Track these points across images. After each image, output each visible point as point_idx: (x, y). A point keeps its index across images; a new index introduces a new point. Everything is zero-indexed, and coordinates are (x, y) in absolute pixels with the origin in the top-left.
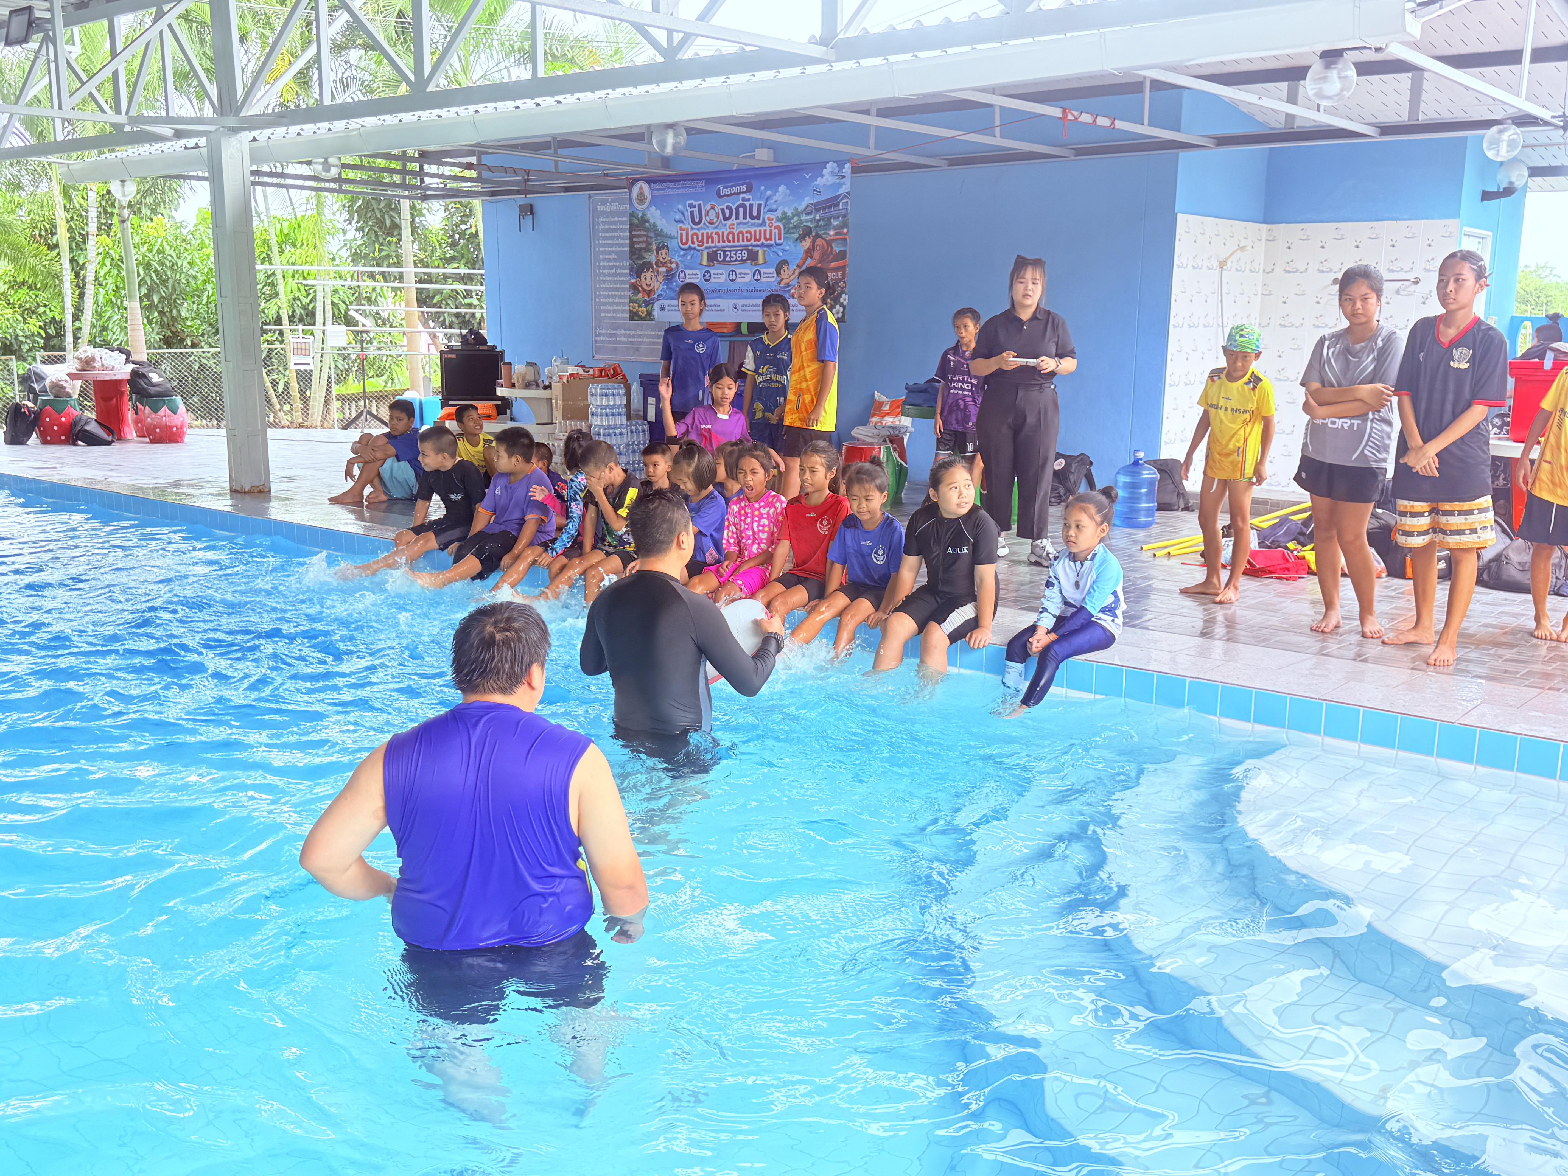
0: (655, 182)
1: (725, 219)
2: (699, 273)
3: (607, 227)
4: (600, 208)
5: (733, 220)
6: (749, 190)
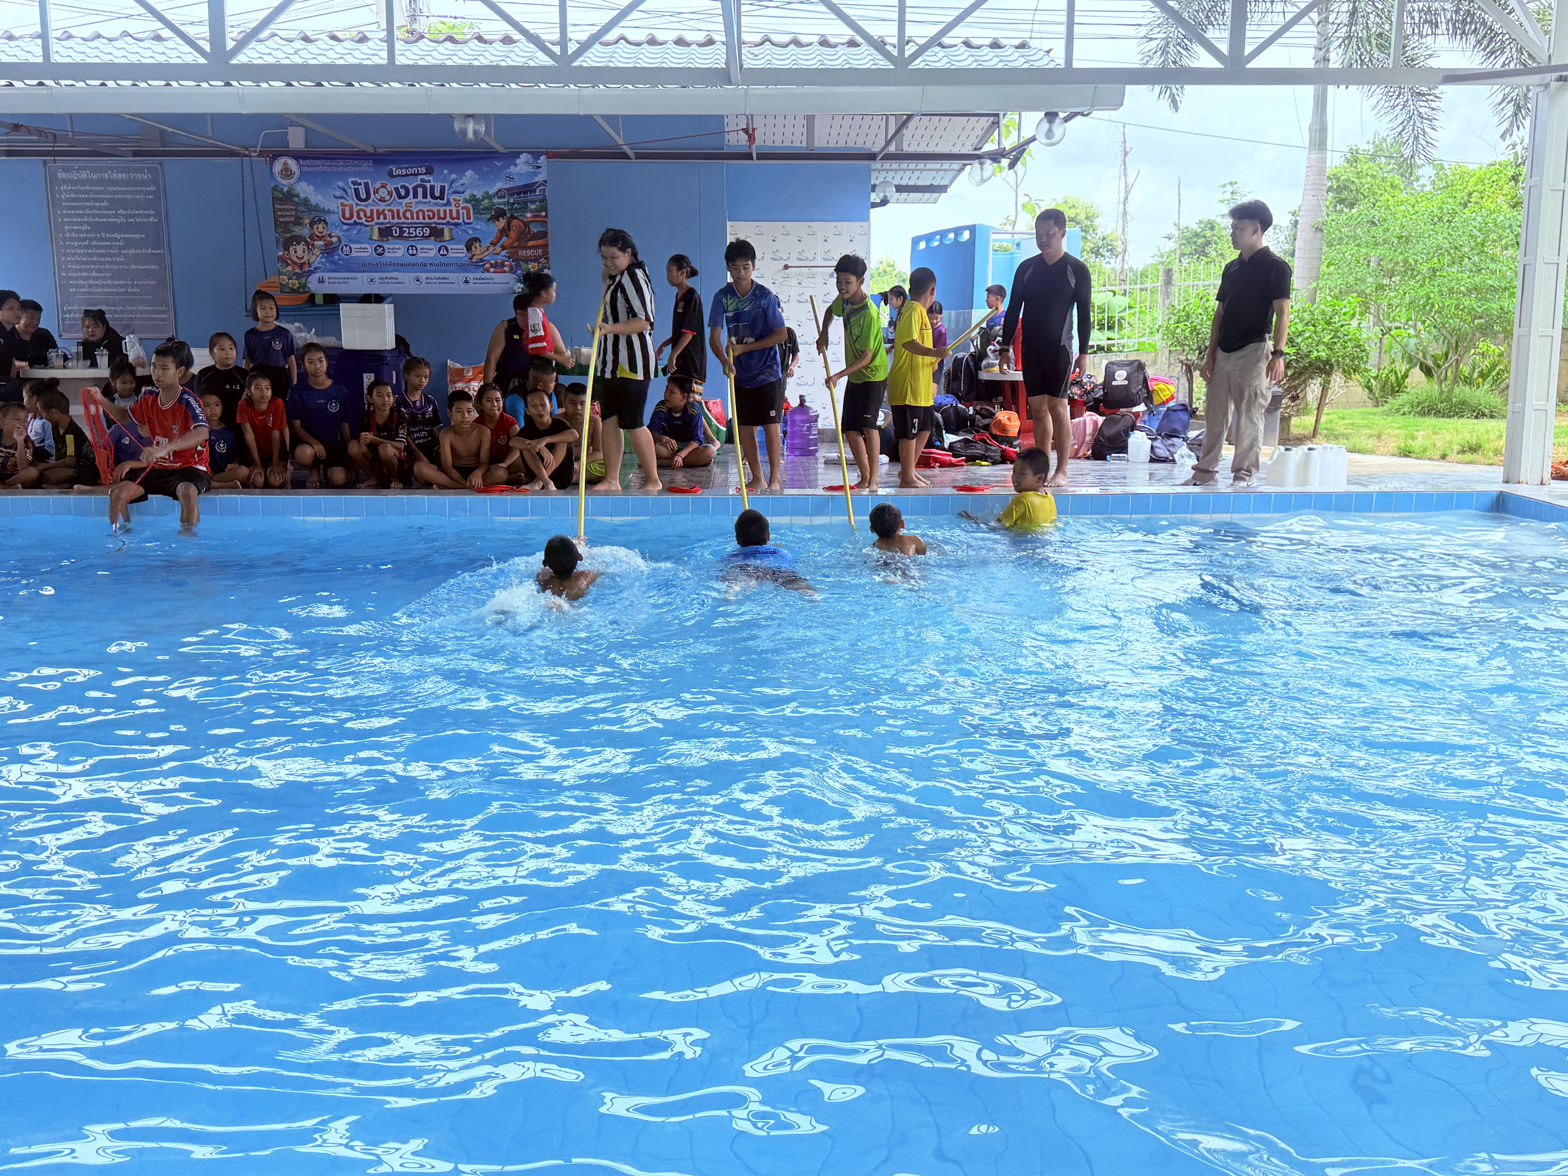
0: (305, 158)
1: (401, 197)
2: (370, 248)
3: (73, 196)
4: (63, 176)
5: (410, 199)
6: (429, 172)
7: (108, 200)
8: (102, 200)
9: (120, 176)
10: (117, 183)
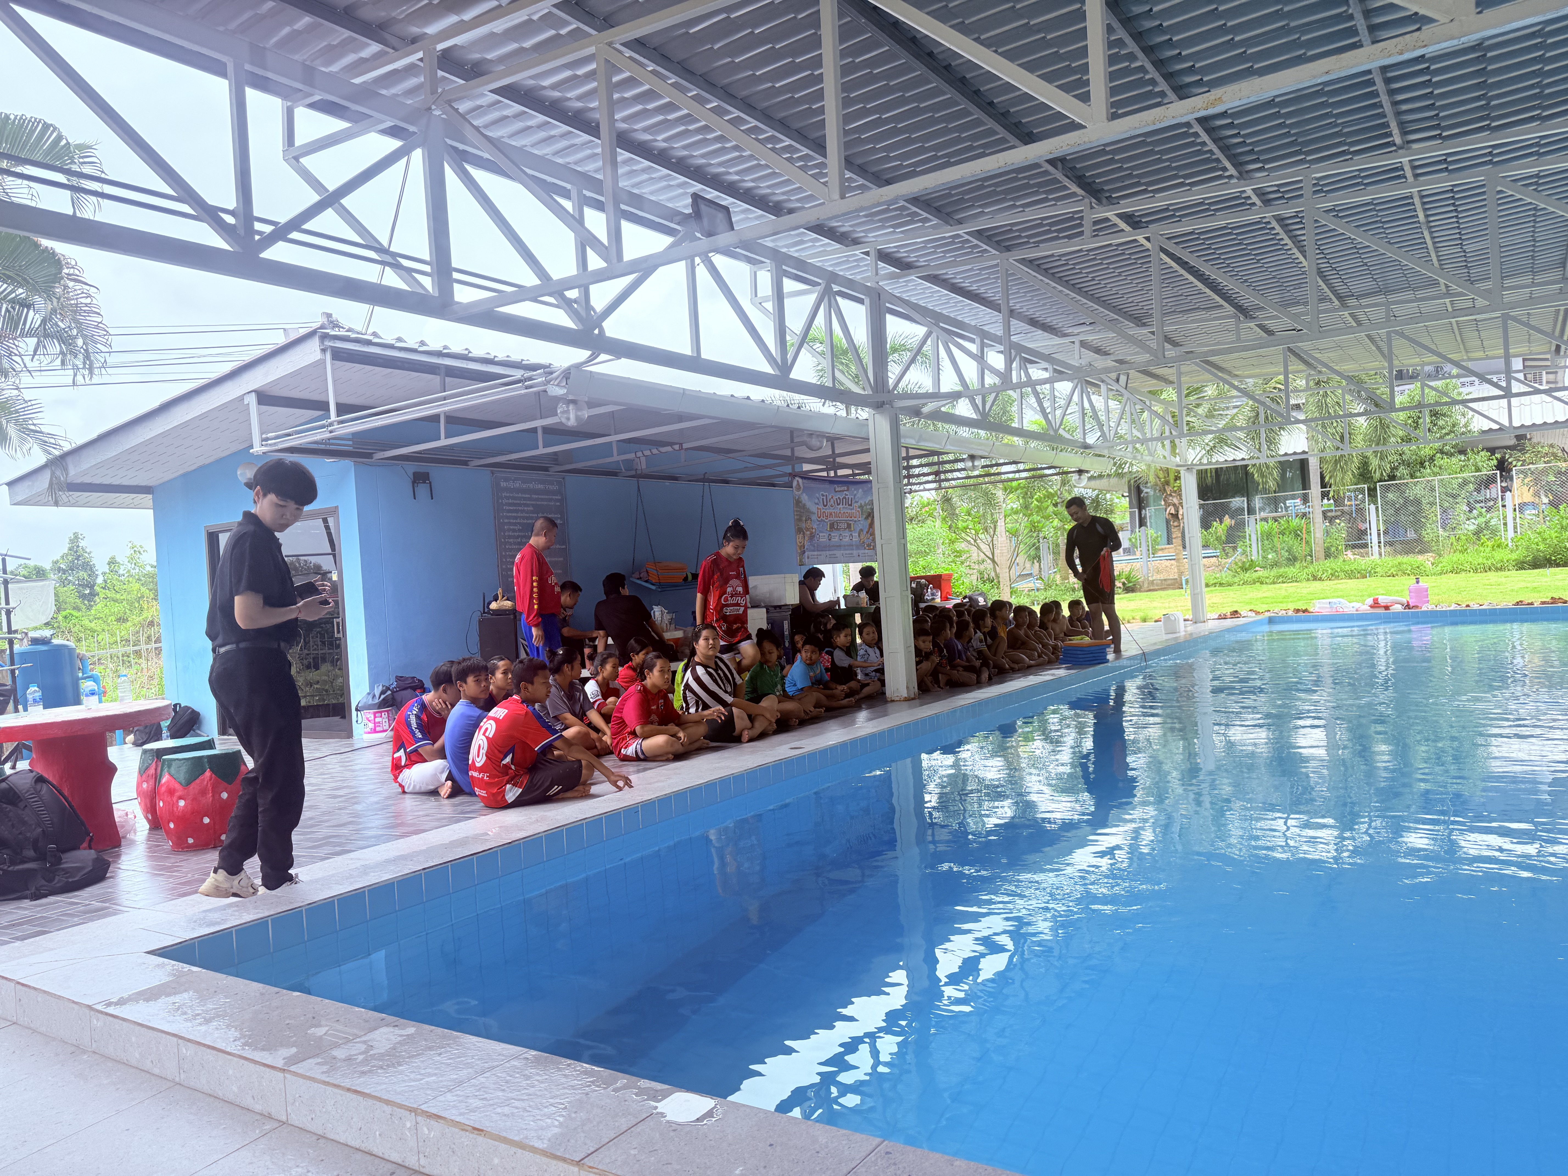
0: (805, 478)
1: (838, 505)
2: (826, 535)
3: (510, 501)
4: (503, 484)
5: (841, 506)
6: (847, 490)
7: (533, 505)
8: (528, 505)
9: (540, 486)
10: (537, 492)
